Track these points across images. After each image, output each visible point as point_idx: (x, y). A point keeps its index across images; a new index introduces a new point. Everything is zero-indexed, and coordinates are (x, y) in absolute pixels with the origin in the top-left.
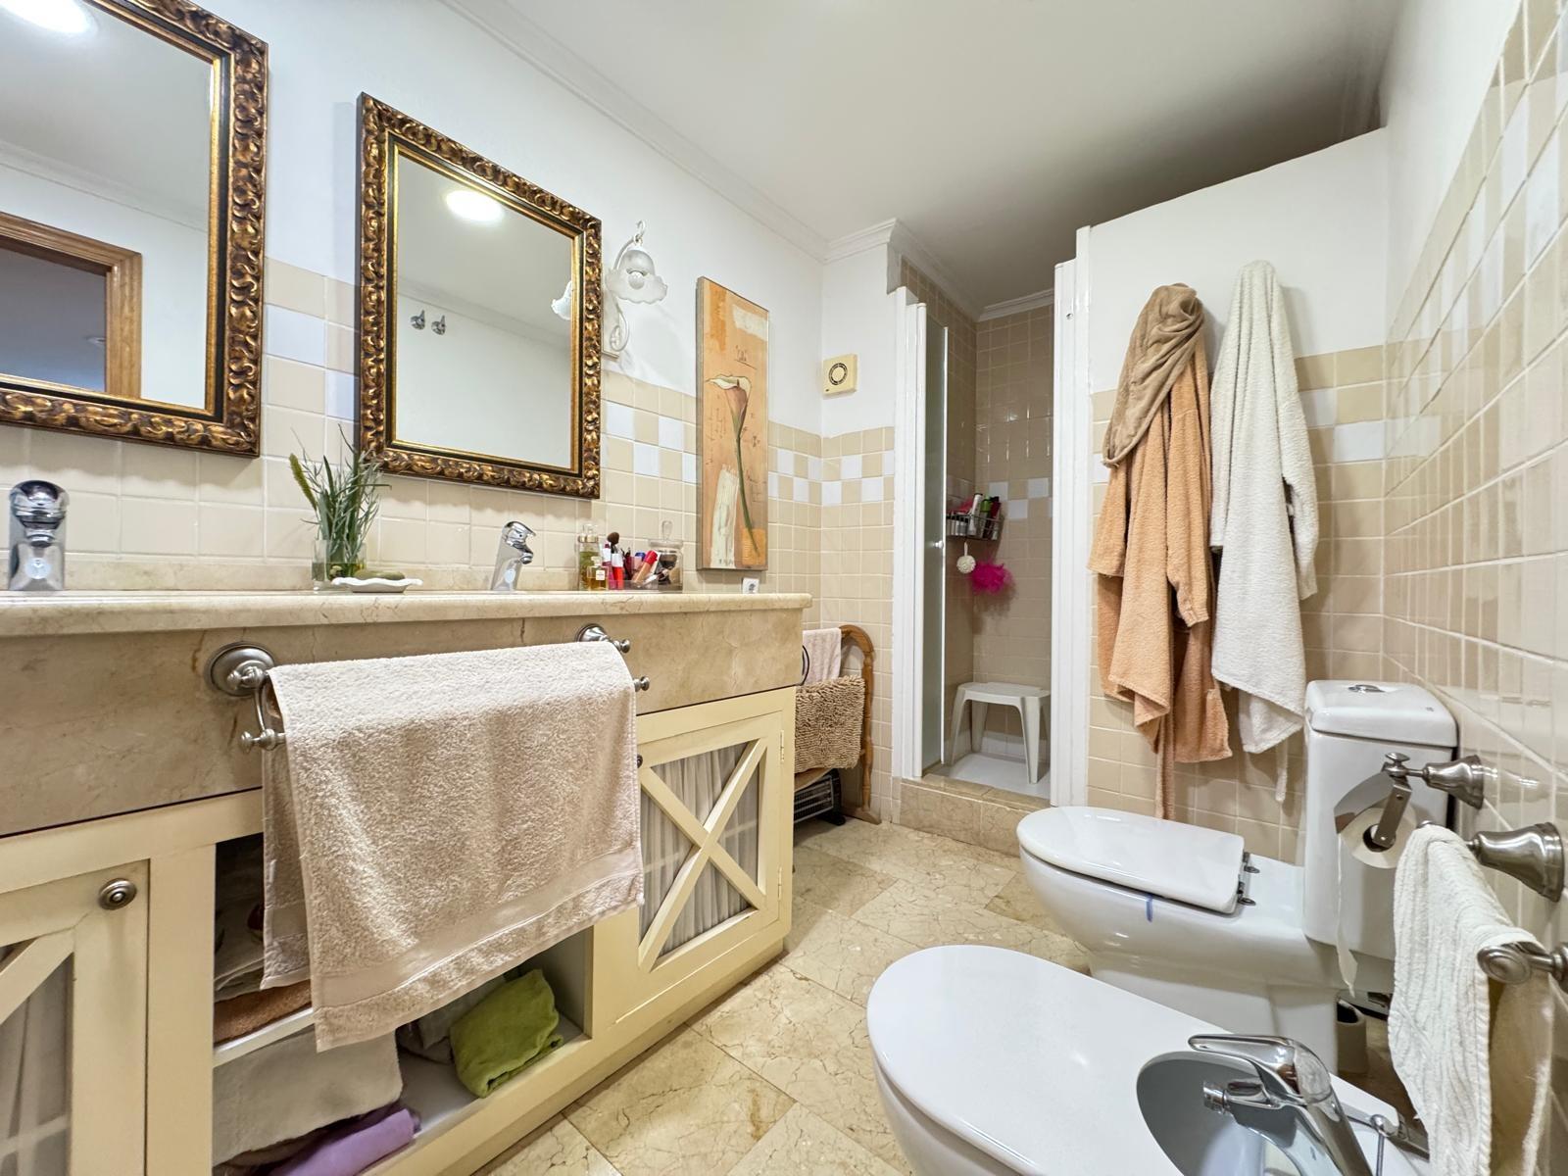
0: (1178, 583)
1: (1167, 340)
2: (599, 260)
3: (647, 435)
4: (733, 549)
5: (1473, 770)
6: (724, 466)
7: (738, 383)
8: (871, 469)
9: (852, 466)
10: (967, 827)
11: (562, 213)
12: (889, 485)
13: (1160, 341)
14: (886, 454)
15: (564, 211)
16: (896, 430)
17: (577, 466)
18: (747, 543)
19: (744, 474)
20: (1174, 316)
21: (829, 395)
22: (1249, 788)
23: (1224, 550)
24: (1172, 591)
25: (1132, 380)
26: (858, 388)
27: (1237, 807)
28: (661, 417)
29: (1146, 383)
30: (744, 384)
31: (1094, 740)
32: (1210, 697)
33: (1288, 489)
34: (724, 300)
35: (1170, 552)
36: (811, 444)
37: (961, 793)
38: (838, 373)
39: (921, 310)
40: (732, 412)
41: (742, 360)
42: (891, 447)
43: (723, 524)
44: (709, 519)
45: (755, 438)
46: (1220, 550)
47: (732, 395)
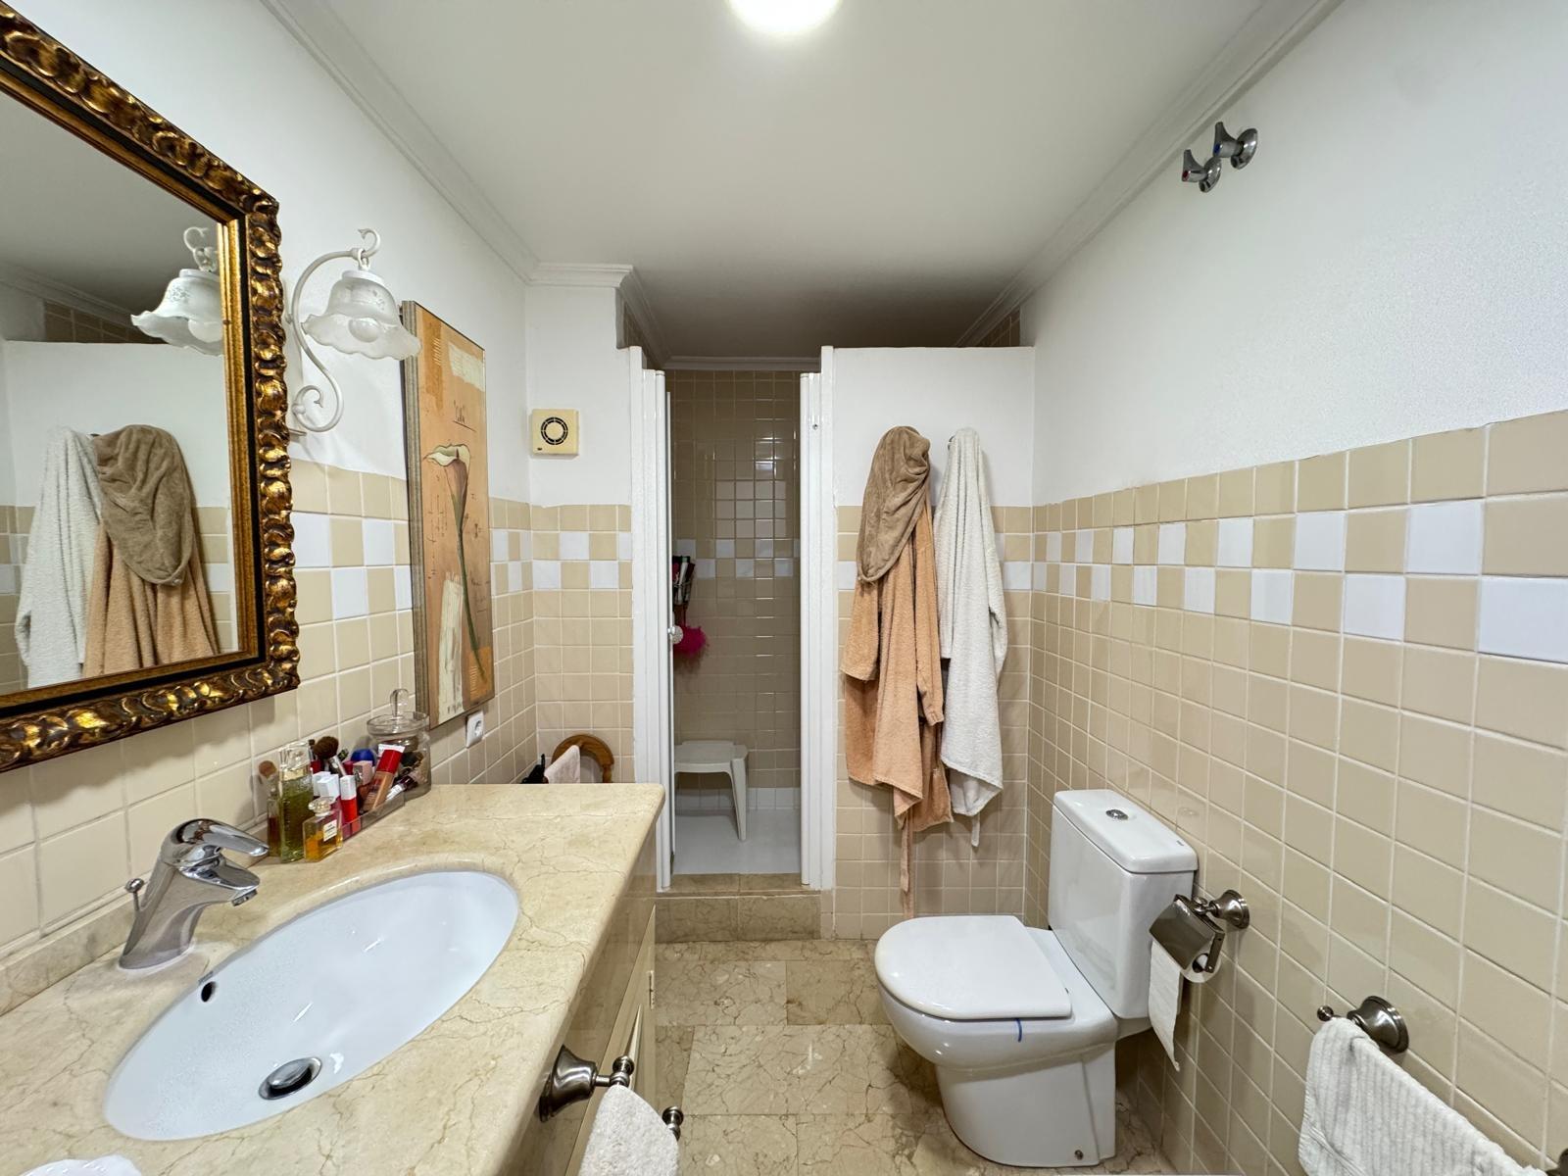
0: (925, 693)
1: (912, 481)
2: (277, 270)
3: (348, 551)
4: (460, 687)
5: (1240, 903)
6: (448, 574)
7: (458, 456)
8: (603, 548)
9: (576, 545)
10: (724, 925)
11: (206, 175)
12: (625, 572)
13: (908, 480)
14: (622, 536)
15: (212, 173)
16: (633, 510)
17: (254, 643)
18: (474, 670)
19: (468, 578)
20: (915, 460)
21: (539, 453)
22: (951, 837)
23: (952, 661)
24: (920, 697)
25: (885, 510)
26: (580, 452)
27: (944, 853)
28: (364, 521)
29: (896, 516)
30: (463, 451)
31: (841, 819)
32: (935, 776)
33: (992, 614)
34: (439, 337)
35: (920, 666)
36: (522, 515)
37: (716, 894)
38: (555, 430)
39: (658, 378)
40: (453, 496)
41: (461, 419)
42: (627, 526)
43: (449, 657)
44: (434, 657)
45: (476, 525)
46: (949, 660)
47: (452, 472)
